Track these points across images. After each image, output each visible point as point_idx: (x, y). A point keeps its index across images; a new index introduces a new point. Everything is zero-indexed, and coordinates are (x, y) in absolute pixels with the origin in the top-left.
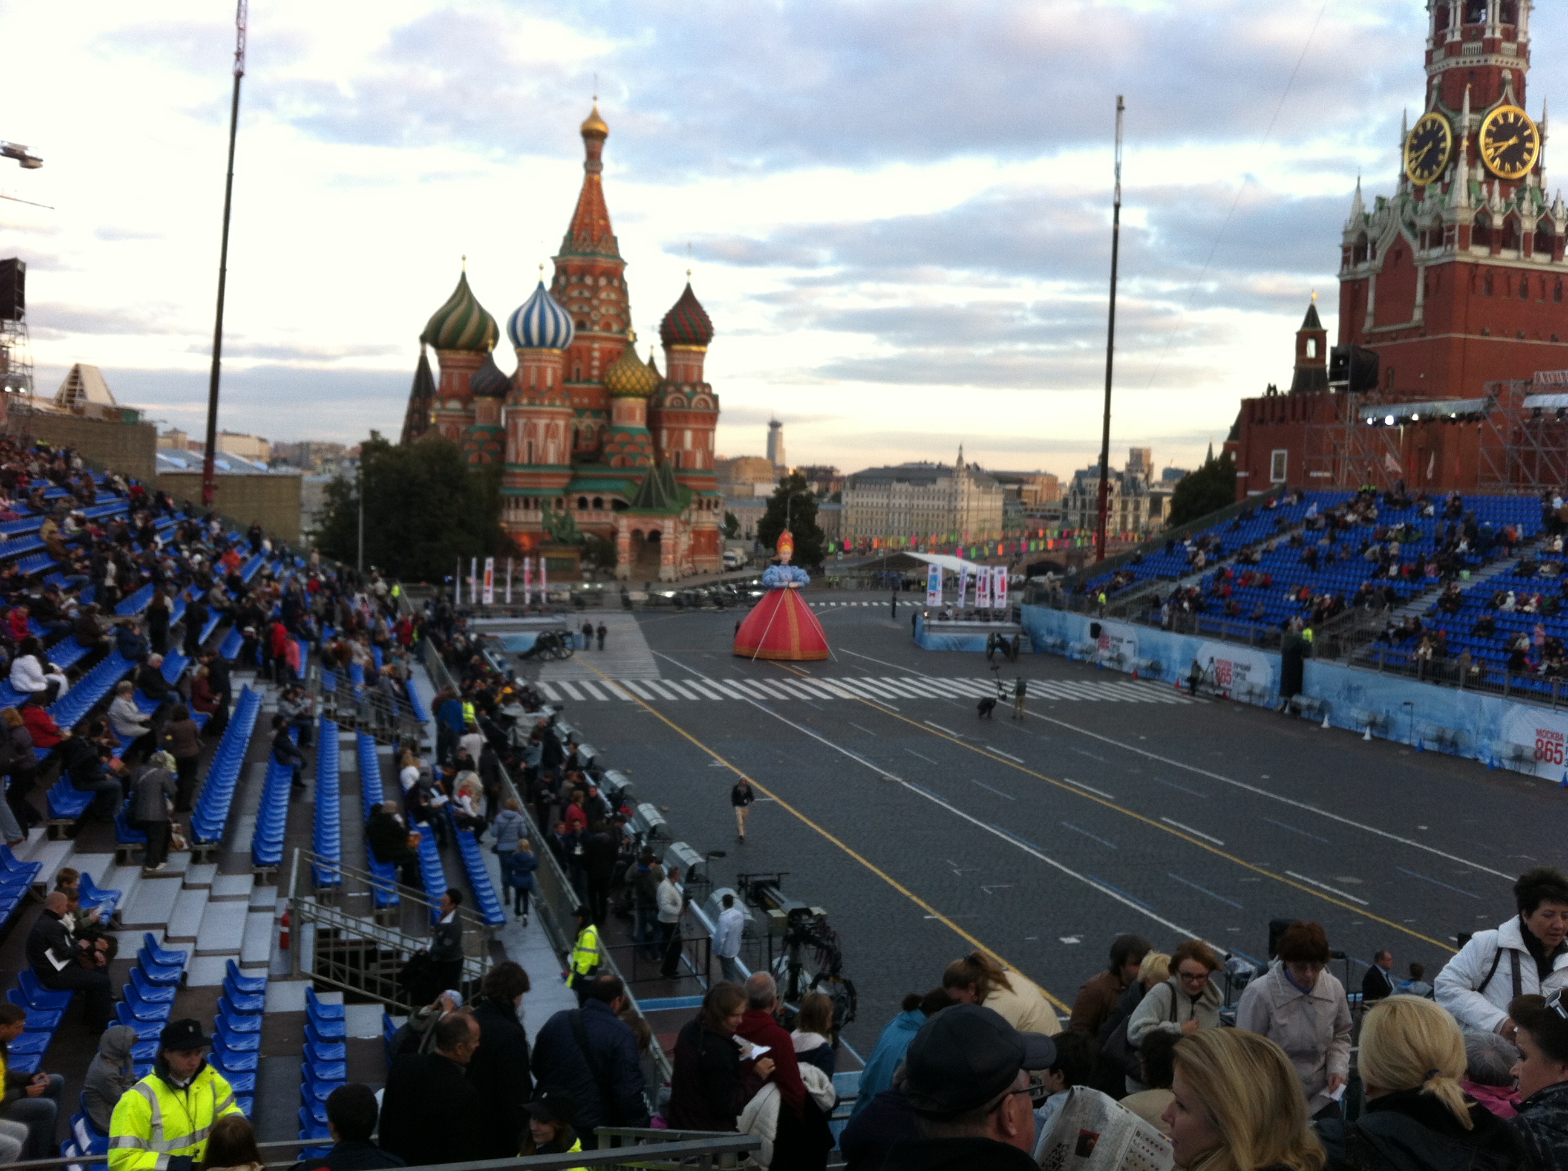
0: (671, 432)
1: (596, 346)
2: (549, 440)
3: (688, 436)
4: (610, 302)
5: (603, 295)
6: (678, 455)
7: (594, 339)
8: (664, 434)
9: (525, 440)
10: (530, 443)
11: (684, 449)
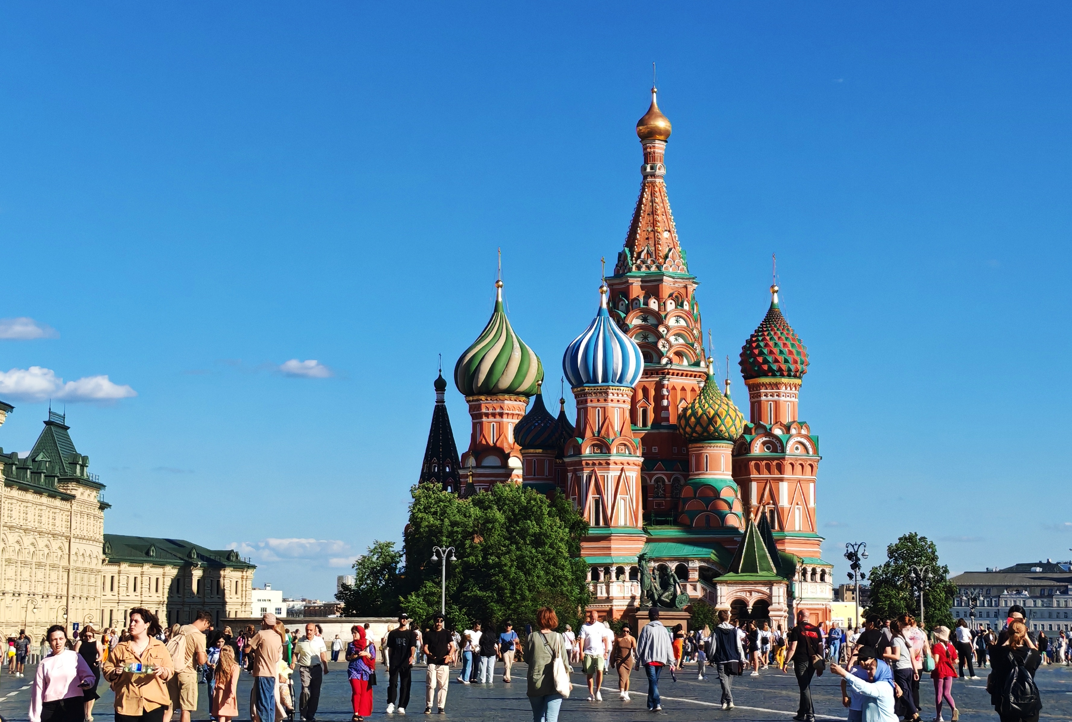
0: (763, 484)
2: (619, 496)
4: (680, 329)
5: (671, 321)
7: (662, 373)
8: (754, 485)
9: (591, 496)
10: (597, 501)
11: (780, 505)
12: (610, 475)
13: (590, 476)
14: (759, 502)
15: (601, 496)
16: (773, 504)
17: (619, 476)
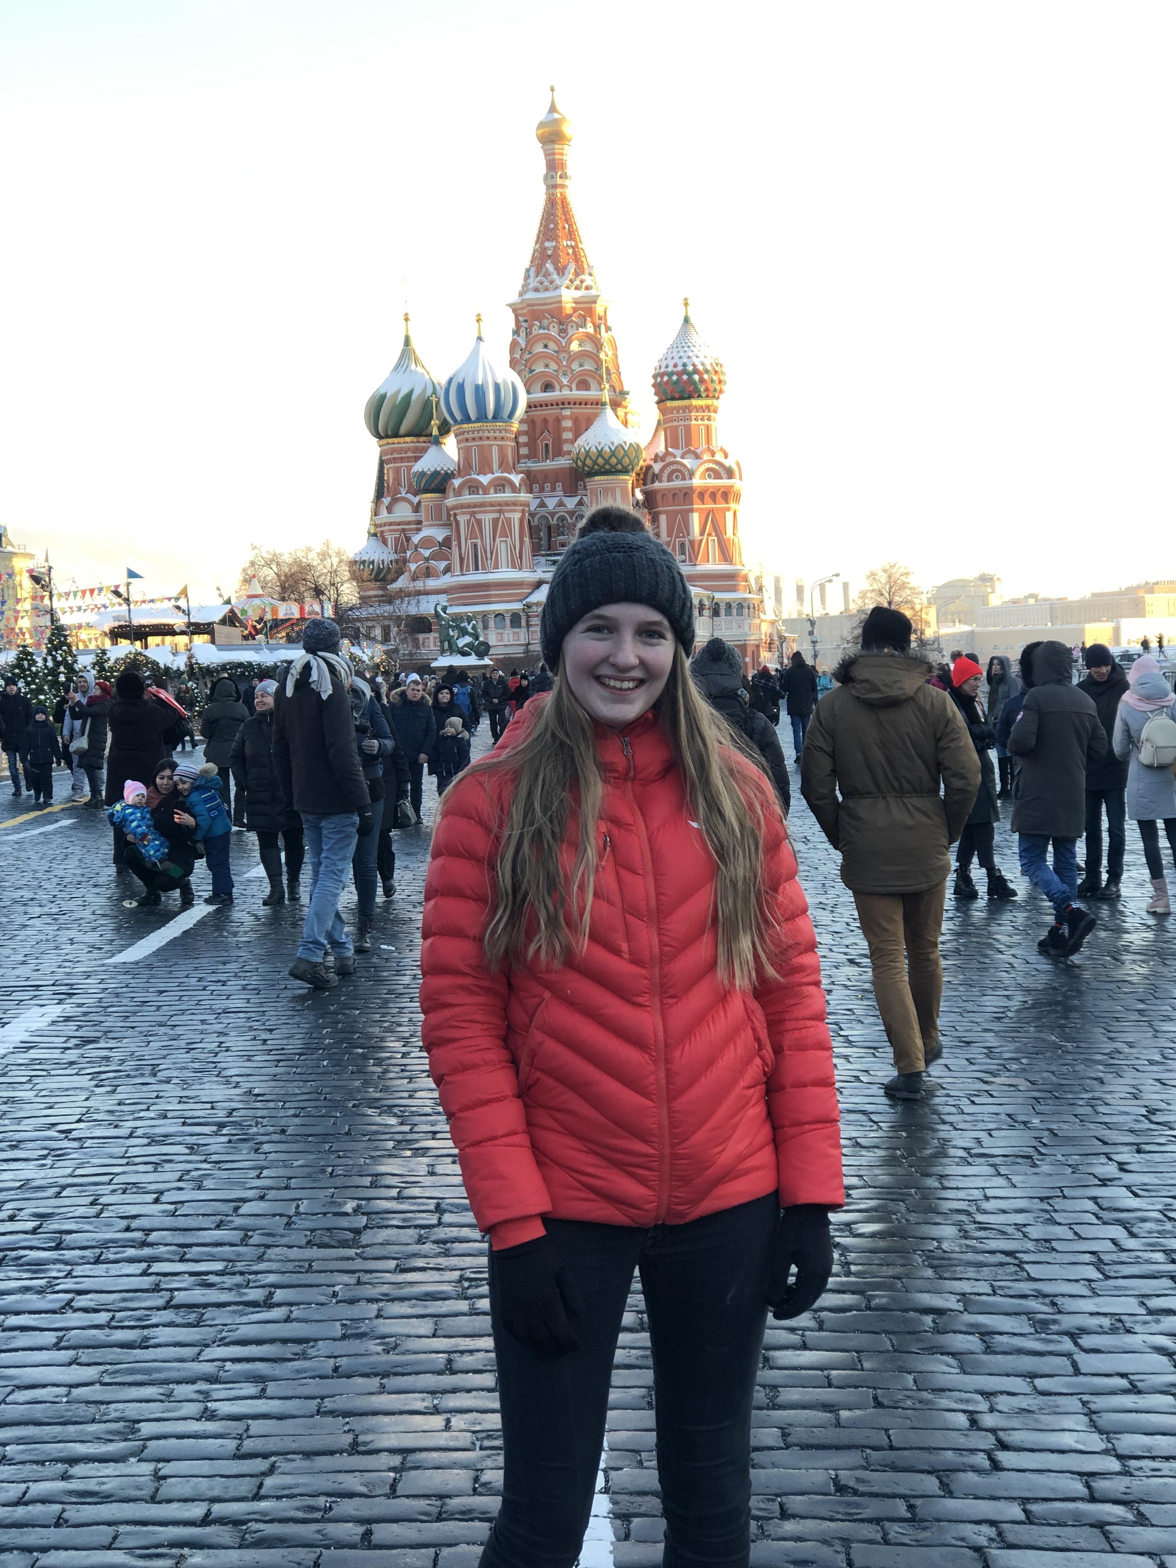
0: (671, 516)
1: (567, 412)
2: (498, 540)
3: (694, 518)
4: (582, 354)
5: (574, 345)
6: (682, 545)
7: (562, 404)
8: (663, 518)
9: (469, 542)
10: (475, 545)
11: (691, 538)
12: (487, 518)
13: (469, 521)
14: (669, 535)
15: (479, 541)
16: (684, 537)
17: (498, 519)
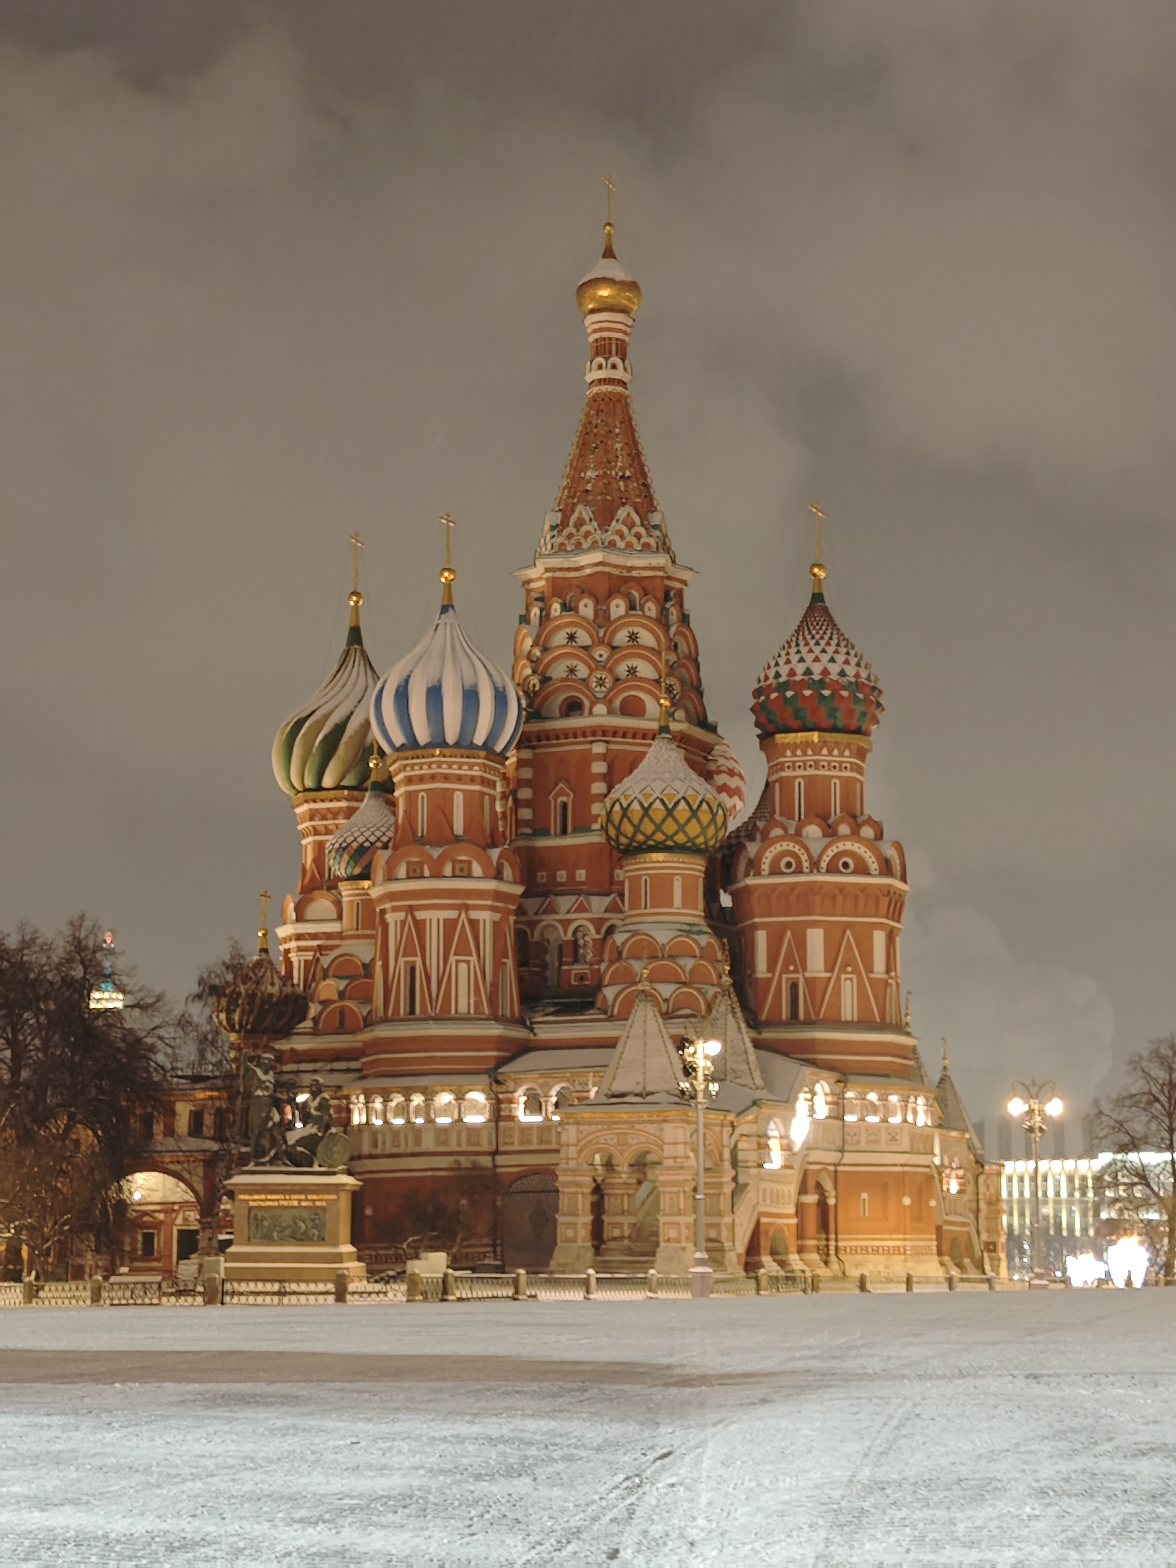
0: (775, 934)
1: (599, 748)
2: (453, 959)
3: (816, 939)
4: (636, 651)
5: (621, 638)
6: (794, 986)
7: (593, 735)
8: (761, 938)
9: (402, 960)
10: (413, 969)
11: (807, 975)
12: (435, 918)
13: (403, 923)
14: (771, 968)
15: (418, 960)
16: (796, 971)
17: (456, 921)
